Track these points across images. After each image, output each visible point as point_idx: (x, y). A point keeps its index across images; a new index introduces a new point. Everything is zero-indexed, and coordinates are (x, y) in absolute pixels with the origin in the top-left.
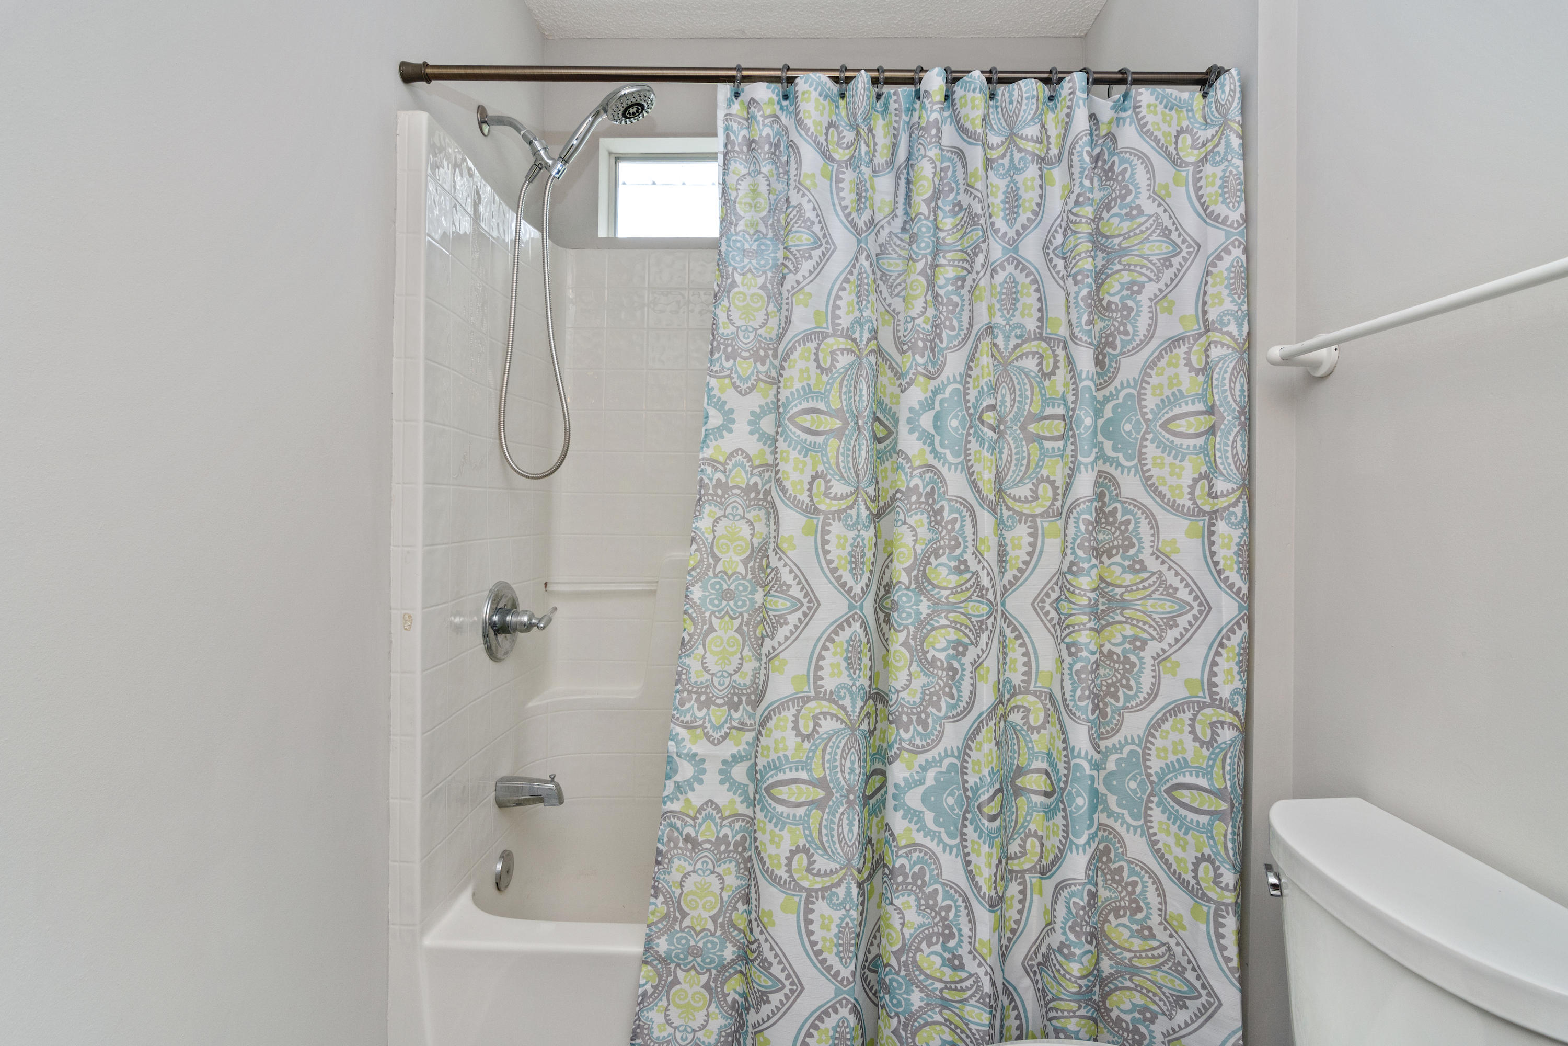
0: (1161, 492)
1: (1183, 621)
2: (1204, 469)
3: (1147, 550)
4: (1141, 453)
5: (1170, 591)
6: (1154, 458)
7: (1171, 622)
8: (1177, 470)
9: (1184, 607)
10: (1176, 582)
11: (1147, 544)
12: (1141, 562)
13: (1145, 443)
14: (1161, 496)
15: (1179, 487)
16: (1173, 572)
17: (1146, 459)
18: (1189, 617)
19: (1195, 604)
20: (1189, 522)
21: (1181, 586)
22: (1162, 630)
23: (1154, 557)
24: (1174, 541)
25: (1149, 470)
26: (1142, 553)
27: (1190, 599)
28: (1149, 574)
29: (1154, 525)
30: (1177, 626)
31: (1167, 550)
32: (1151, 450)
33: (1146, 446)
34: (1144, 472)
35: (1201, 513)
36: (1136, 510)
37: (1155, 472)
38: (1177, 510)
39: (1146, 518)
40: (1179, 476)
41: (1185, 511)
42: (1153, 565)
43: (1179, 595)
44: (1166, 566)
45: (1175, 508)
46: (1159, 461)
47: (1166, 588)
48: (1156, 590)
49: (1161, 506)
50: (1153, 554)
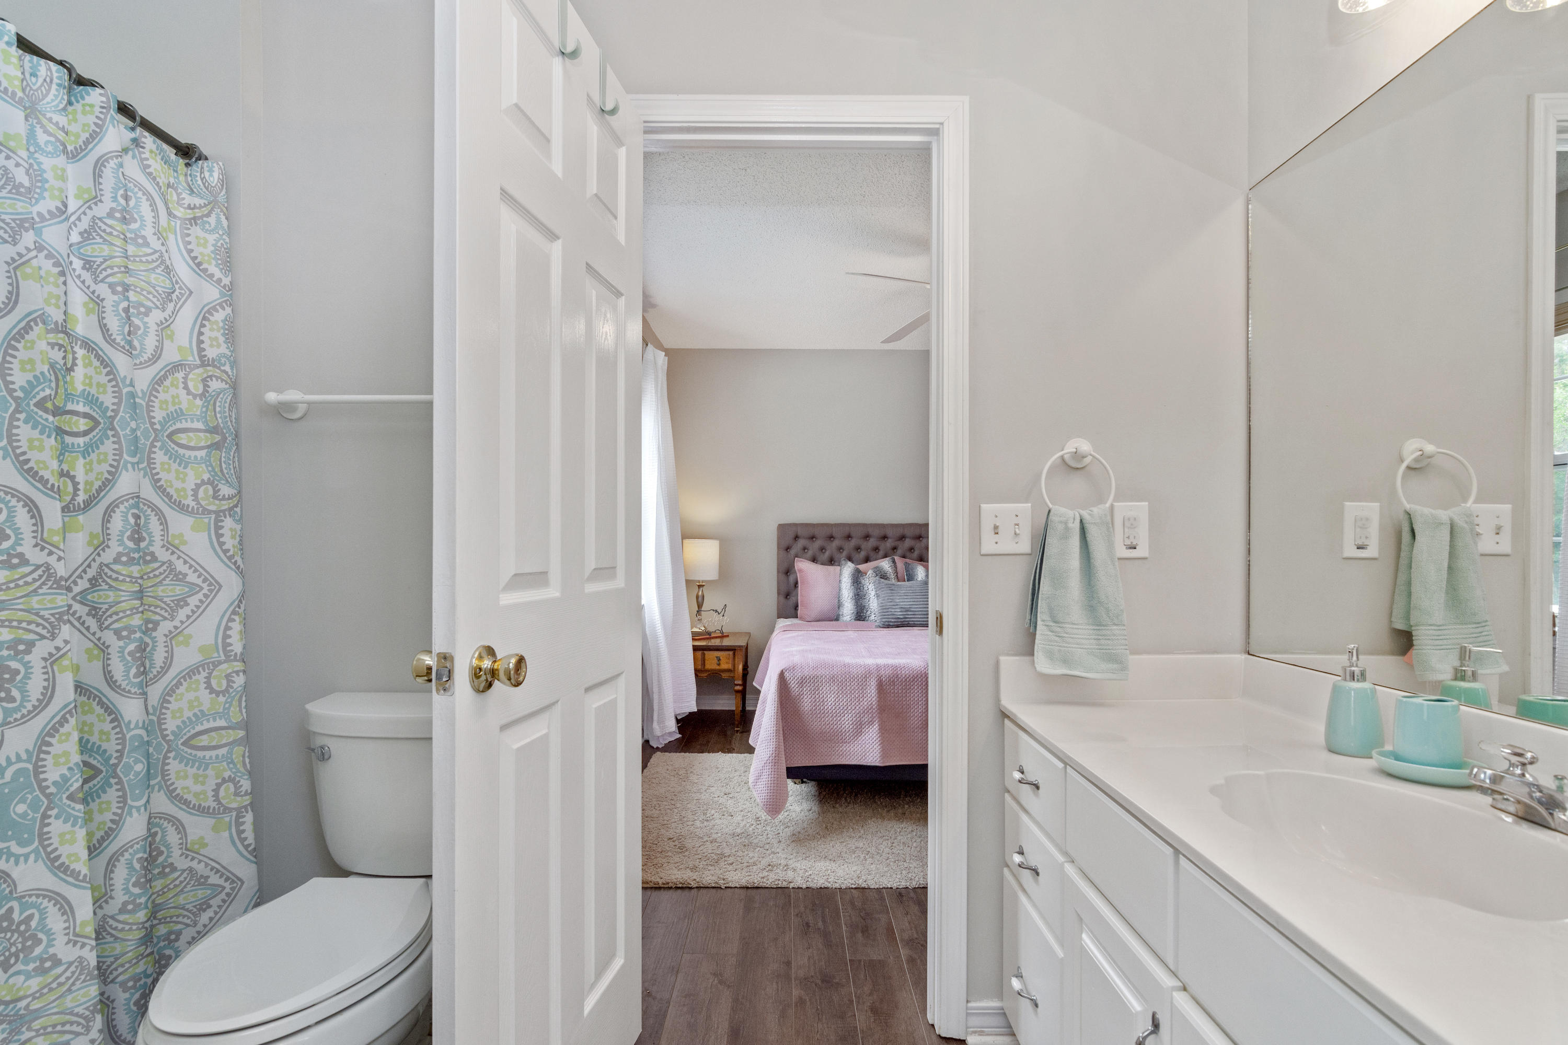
0: (168, 493)
1: (193, 601)
2: (206, 476)
3: (158, 542)
4: (149, 458)
5: (180, 577)
6: (162, 464)
7: (181, 602)
8: (181, 476)
9: (194, 588)
10: (183, 568)
11: (157, 537)
12: (152, 554)
13: (154, 449)
14: (169, 497)
15: (184, 489)
16: (181, 560)
17: (155, 463)
18: (200, 596)
19: (205, 585)
20: (194, 519)
21: (190, 572)
22: (173, 611)
23: (165, 549)
24: (181, 535)
25: (158, 474)
26: (153, 545)
27: (199, 581)
28: (159, 564)
29: (163, 521)
30: (188, 604)
31: (177, 542)
32: (160, 457)
33: (155, 453)
34: (153, 475)
35: (206, 512)
36: (146, 508)
37: (163, 475)
38: (182, 509)
39: (155, 515)
40: (184, 481)
41: (190, 510)
42: (163, 555)
43: (188, 579)
44: (175, 556)
45: (182, 508)
46: (166, 466)
47: (176, 575)
48: (167, 577)
49: (168, 505)
50: (163, 546)
